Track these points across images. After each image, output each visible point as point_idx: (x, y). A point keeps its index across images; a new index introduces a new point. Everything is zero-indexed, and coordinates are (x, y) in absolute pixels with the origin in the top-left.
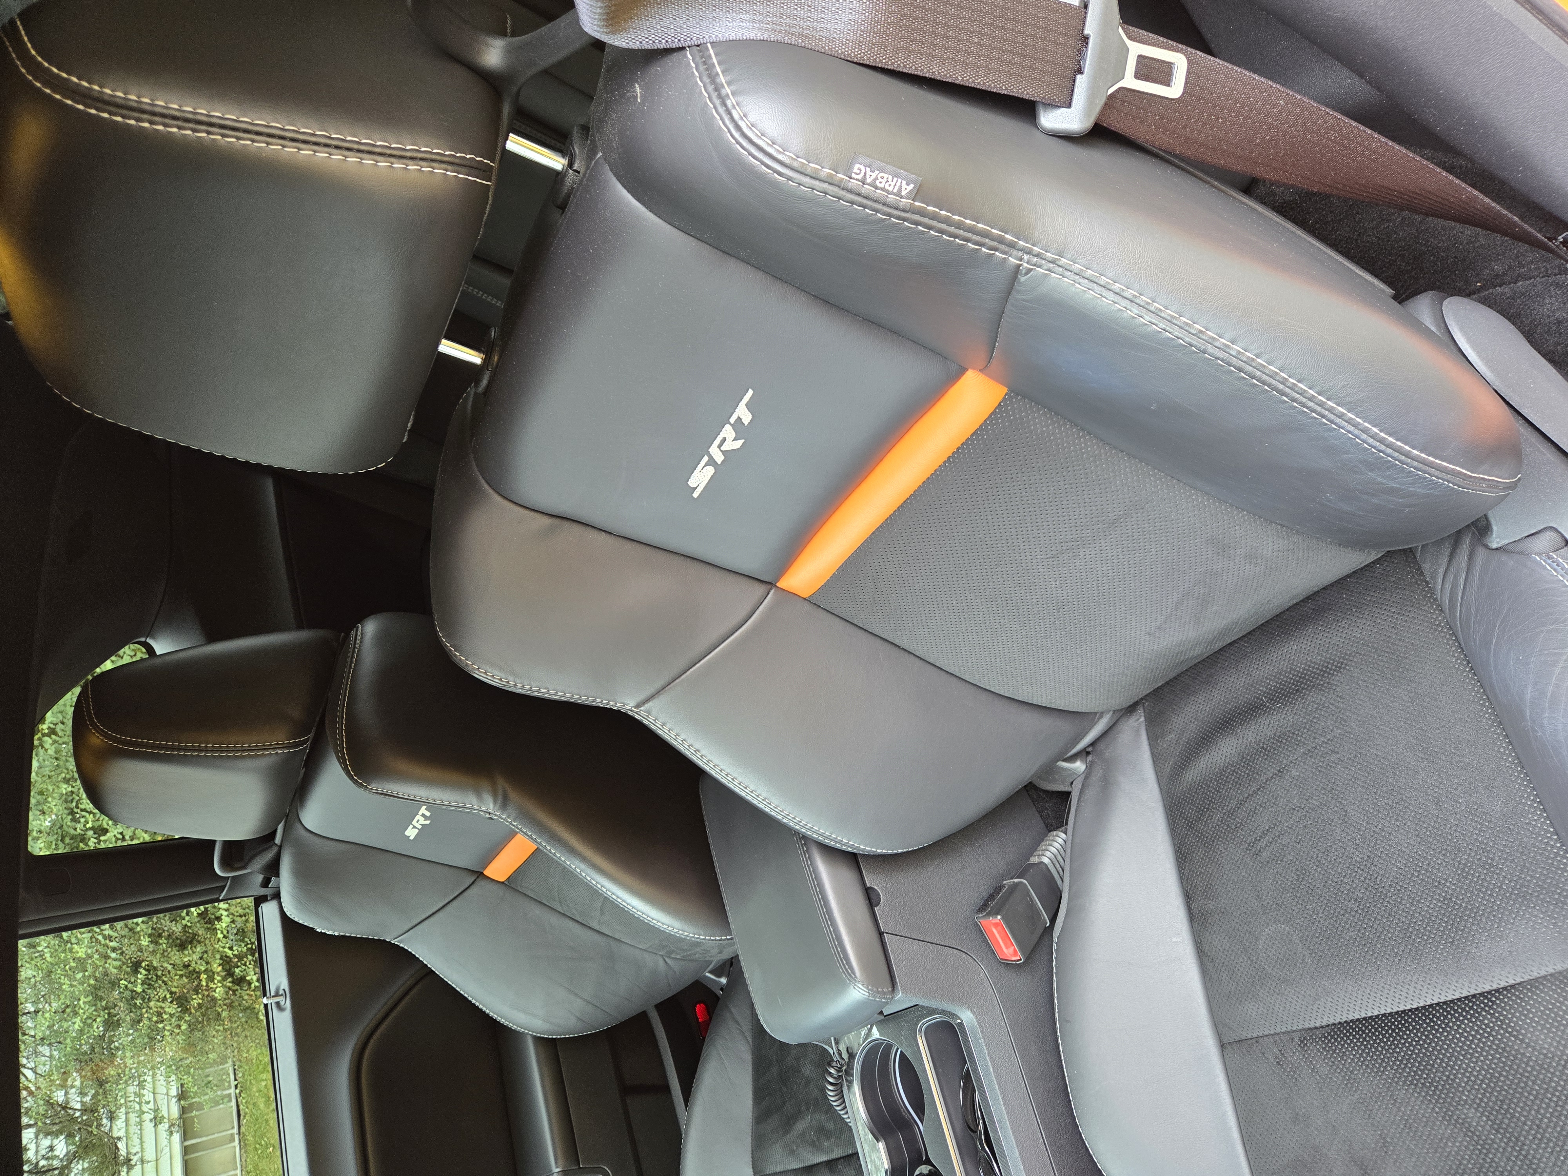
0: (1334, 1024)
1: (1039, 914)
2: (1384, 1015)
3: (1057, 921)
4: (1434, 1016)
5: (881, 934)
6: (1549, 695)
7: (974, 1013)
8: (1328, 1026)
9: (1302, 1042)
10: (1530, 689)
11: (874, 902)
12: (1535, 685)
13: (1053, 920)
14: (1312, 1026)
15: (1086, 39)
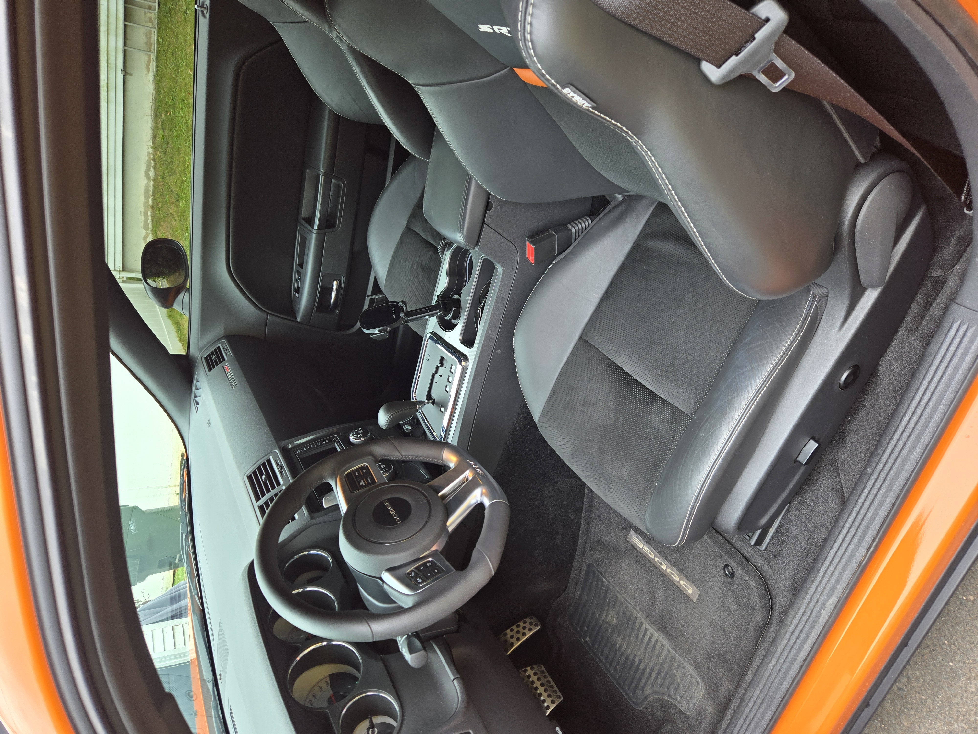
0: (614, 363)
1: (555, 250)
2: (628, 374)
3: (560, 256)
4: (639, 387)
5: (483, 223)
6: (750, 347)
7: (503, 269)
8: (612, 361)
9: (602, 359)
10: (749, 338)
11: (489, 208)
12: (752, 339)
13: (559, 254)
14: (609, 357)
15: (754, 39)
